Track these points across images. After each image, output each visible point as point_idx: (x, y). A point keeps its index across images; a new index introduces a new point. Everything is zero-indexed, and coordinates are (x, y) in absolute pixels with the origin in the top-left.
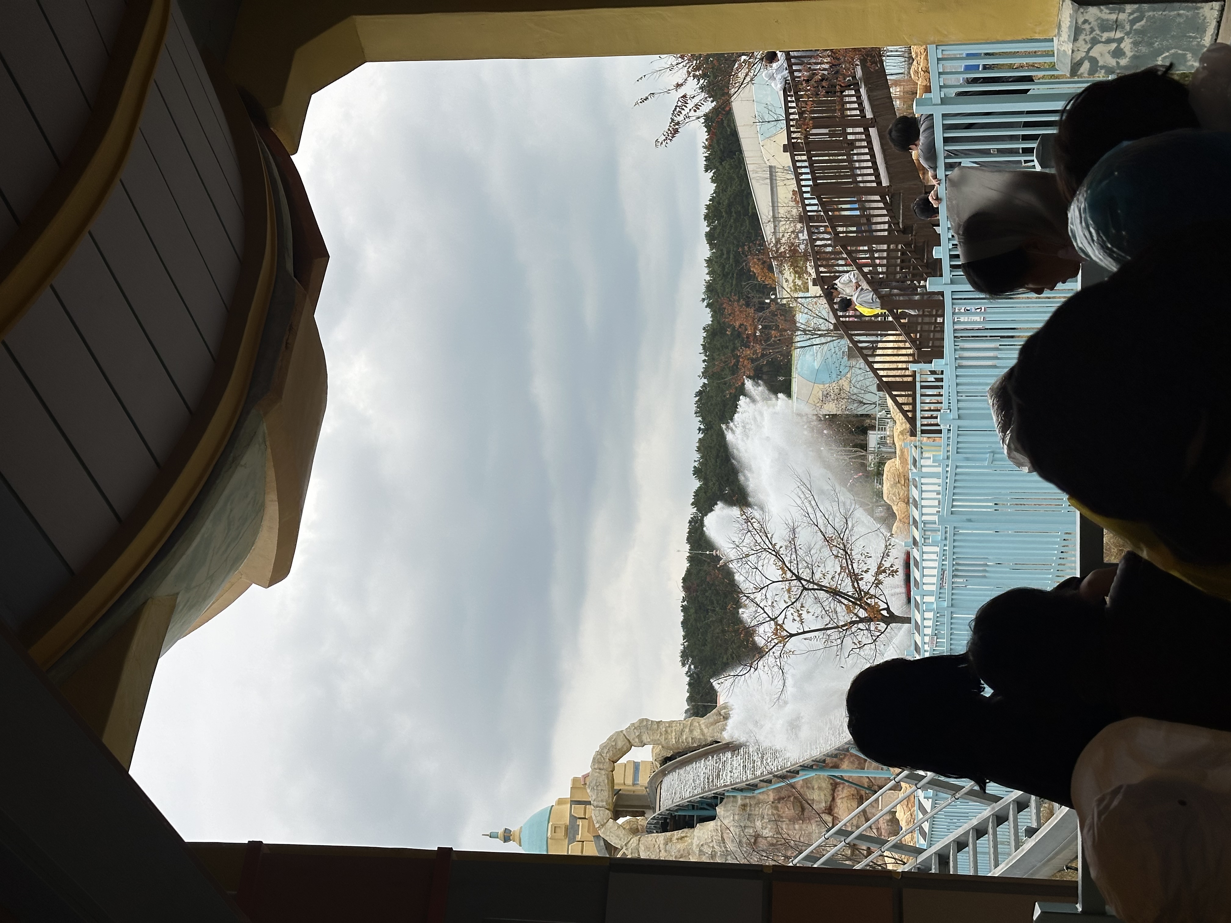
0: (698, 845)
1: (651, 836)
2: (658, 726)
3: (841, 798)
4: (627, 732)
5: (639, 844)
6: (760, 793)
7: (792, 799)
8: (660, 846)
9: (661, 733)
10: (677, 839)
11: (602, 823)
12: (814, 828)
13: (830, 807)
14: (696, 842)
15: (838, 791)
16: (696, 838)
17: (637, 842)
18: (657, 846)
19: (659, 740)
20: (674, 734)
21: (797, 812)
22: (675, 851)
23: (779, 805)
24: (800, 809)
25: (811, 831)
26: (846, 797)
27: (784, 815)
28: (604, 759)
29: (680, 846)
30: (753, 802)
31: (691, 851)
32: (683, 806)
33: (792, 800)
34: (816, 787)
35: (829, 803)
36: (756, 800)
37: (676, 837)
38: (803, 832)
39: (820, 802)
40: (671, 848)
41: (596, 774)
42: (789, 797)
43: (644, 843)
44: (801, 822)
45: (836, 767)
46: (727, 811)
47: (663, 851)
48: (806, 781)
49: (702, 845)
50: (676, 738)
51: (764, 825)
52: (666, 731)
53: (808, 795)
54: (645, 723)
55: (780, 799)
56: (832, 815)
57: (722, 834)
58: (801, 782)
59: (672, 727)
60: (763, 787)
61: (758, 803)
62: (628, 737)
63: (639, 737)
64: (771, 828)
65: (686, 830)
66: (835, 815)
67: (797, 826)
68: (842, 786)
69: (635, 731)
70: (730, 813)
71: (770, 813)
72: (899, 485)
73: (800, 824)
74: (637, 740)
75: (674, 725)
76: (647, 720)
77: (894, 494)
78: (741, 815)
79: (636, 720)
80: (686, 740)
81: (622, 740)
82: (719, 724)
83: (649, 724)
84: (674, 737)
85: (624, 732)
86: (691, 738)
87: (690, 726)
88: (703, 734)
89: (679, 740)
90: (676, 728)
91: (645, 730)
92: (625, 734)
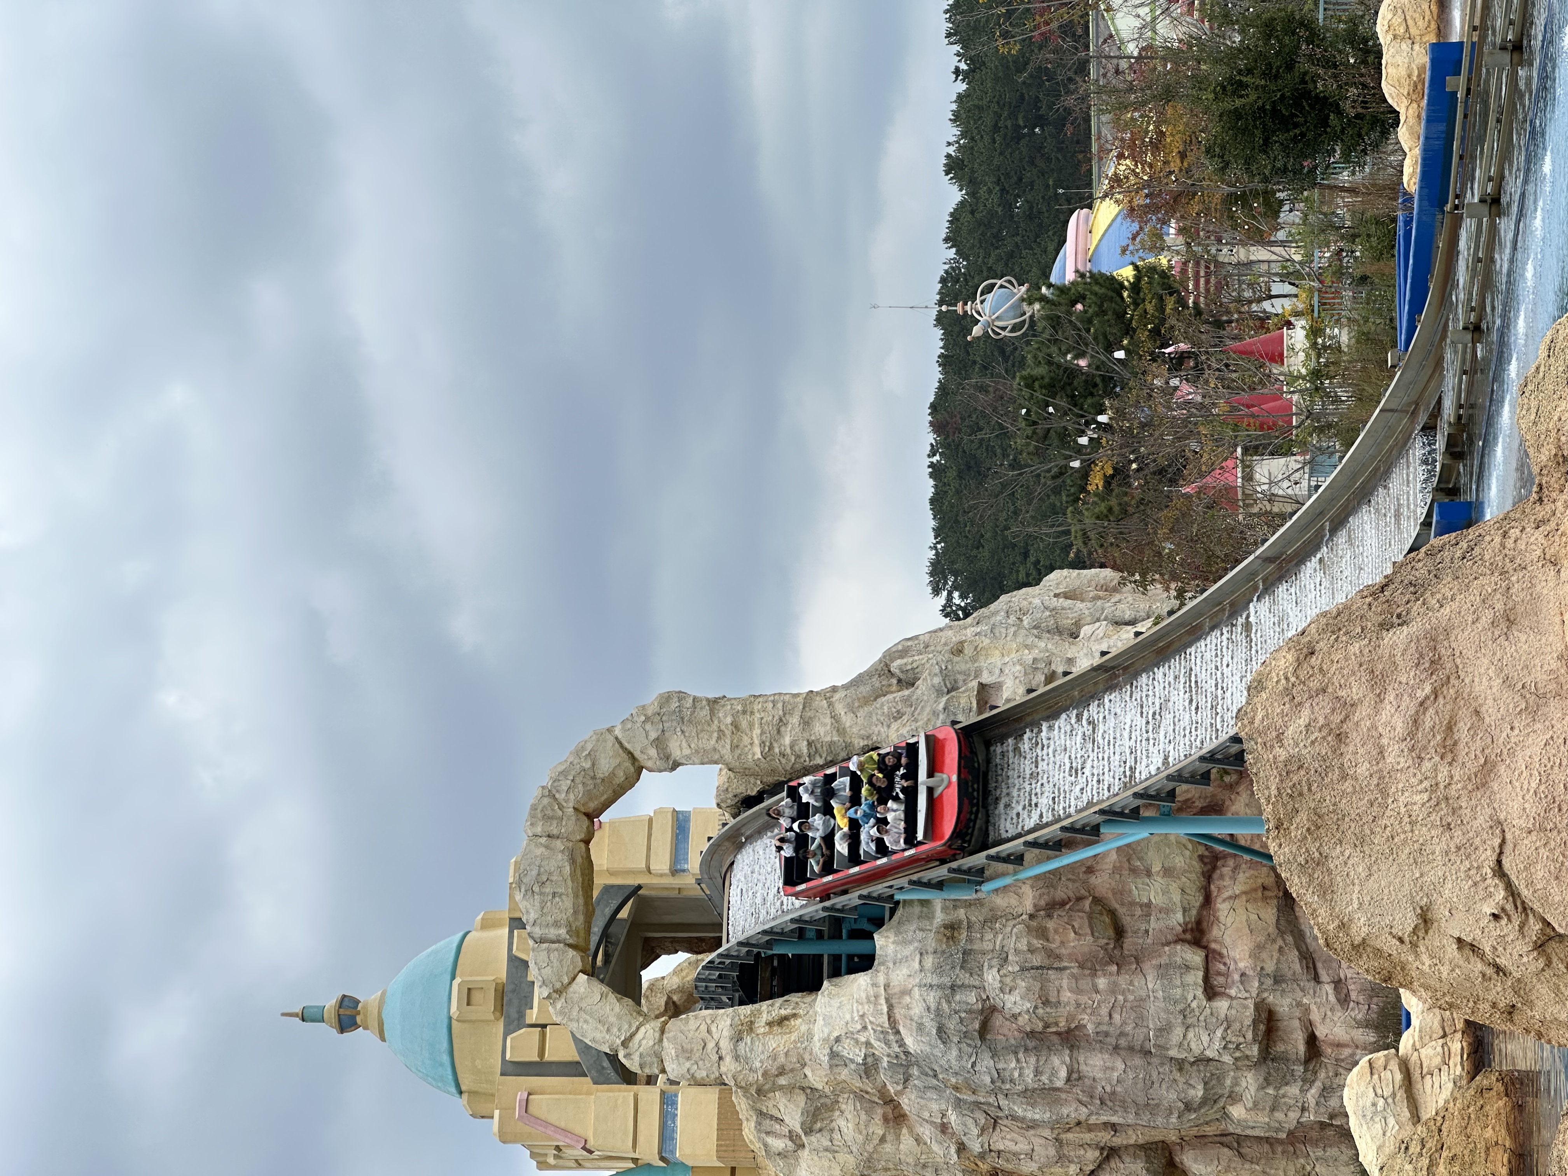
0: (826, 1040)
1: (696, 1017)
2: (712, 712)
3: (1230, 897)
4: (624, 730)
5: (661, 1040)
6: (996, 890)
7: (1087, 904)
8: (721, 1044)
9: (720, 730)
10: (770, 1024)
11: (558, 985)
12: (1150, 986)
13: (1199, 922)
14: (820, 1031)
15: (1222, 877)
16: (820, 1021)
17: (657, 1035)
18: (711, 1045)
19: (715, 749)
20: (757, 731)
21: (1103, 942)
22: (762, 1057)
23: (1050, 925)
24: (1111, 932)
25: (1143, 994)
26: (1245, 893)
27: (1064, 951)
28: (561, 808)
29: (777, 1042)
30: (976, 916)
31: (807, 1057)
32: (782, 933)
33: (1087, 908)
34: (1156, 868)
35: (1194, 912)
36: (985, 910)
37: (765, 1018)
38: (1121, 998)
39: (1167, 911)
40: (752, 1050)
41: (540, 851)
42: (1079, 899)
43: (675, 1038)
44: (1114, 968)
45: (1214, 809)
46: (905, 943)
47: (728, 1059)
48: (1128, 852)
49: (838, 1040)
50: (763, 743)
51: (1008, 980)
52: (736, 726)
53: (1135, 892)
54: (674, 705)
55: (1052, 907)
56: (1205, 947)
57: (890, 1007)
58: (1114, 856)
59: (752, 713)
60: (1003, 875)
61: (990, 921)
62: (626, 745)
63: (659, 743)
64: (1028, 989)
65: (794, 998)
66: (1213, 946)
67: (1102, 982)
68: (1231, 862)
69: (648, 726)
70: (912, 948)
71: (1023, 945)
73: (1111, 974)
74: (653, 752)
75: (757, 707)
76: (681, 696)
78: (943, 952)
79: (650, 699)
80: (791, 747)
81: (611, 754)
82: (883, 699)
83: (688, 705)
84: (757, 742)
85: (618, 732)
86: (805, 743)
87: (804, 708)
88: (841, 731)
89: (771, 748)
90: (763, 715)
91: (675, 724)
92: (620, 737)
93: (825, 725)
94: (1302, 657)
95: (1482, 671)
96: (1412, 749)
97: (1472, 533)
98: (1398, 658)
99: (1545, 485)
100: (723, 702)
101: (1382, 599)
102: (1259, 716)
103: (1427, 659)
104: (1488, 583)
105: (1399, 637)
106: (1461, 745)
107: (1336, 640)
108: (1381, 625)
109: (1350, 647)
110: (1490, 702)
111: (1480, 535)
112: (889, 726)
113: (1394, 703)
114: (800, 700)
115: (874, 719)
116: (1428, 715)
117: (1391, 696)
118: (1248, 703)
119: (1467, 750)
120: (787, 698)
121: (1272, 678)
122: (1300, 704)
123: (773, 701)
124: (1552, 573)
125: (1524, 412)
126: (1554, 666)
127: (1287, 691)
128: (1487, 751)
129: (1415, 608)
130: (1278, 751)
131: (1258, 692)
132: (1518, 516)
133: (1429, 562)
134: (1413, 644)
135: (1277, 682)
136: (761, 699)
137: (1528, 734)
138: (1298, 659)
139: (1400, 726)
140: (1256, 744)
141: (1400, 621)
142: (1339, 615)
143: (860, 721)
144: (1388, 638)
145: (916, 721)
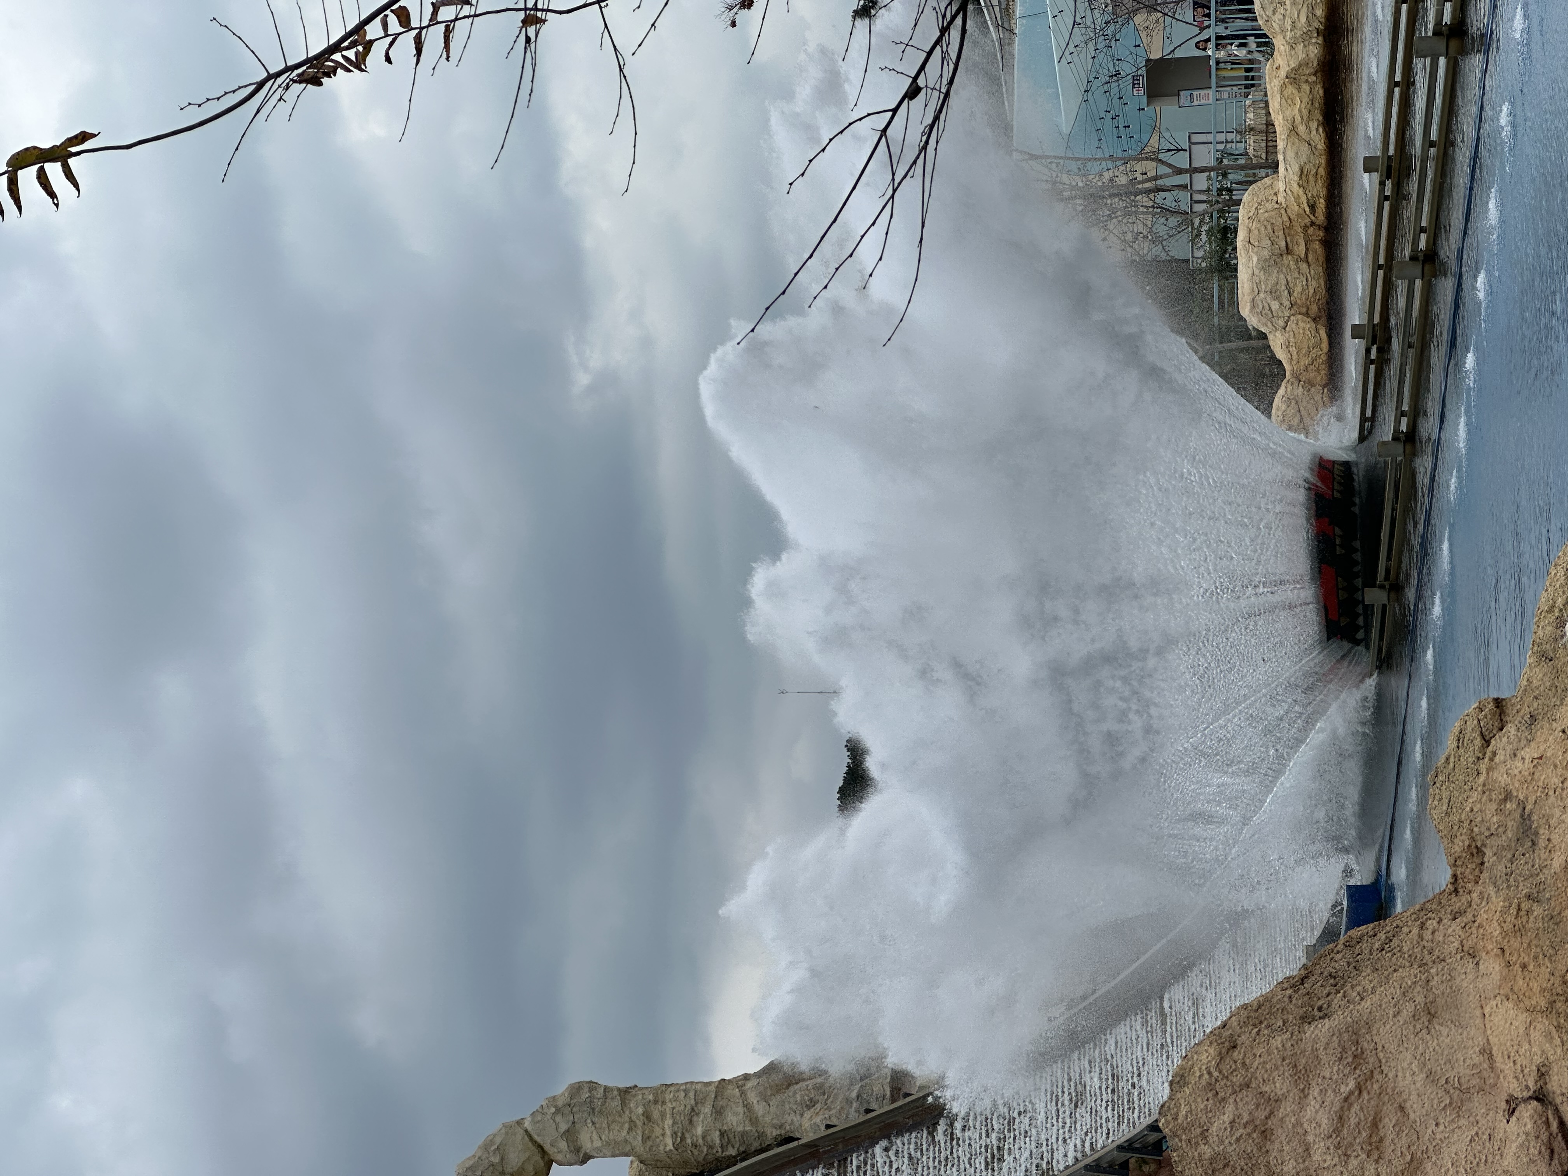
19: (626, 1141)
54: (585, 1095)
72: (1288, 260)
77: (1274, 293)
79: (560, 1089)
80: (704, 1138)
81: (520, 1147)
82: (796, 1087)
83: (599, 1096)
84: (668, 1132)
85: (527, 1124)
86: (718, 1133)
87: (716, 1097)
88: (754, 1120)
89: (683, 1138)
90: (674, 1104)
91: (586, 1115)
92: (529, 1129)
93: (736, 1114)
94: (1224, 1051)
95: (1405, 1065)
96: (1338, 1147)
97: (1389, 924)
98: (1321, 1052)
99: (1459, 876)
100: (634, 1092)
101: (1302, 991)
102: (1183, 1112)
103: (1350, 1053)
104: (1408, 975)
105: (1320, 1031)
106: (1387, 1142)
107: (1258, 1033)
108: (1303, 1018)
109: (1272, 1041)
110: (1414, 1097)
111: (1397, 927)
112: (802, 1115)
113: (1319, 1099)
114: (712, 1088)
115: (787, 1106)
116: (1353, 1110)
117: (1315, 1092)
118: (1171, 1098)
119: (1392, 1147)
120: (699, 1087)
121: (1194, 1073)
122: (1223, 1099)
123: (685, 1091)
124: (1471, 966)
125: (1436, 802)
126: (1477, 1059)
127: (1210, 1087)
128: (1413, 1148)
129: (1336, 1001)
130: (1203, 1148)
131: (1181, 1087)
132: (1434, 906)
133: (1348, 953)
134: (1335, 1038)
135: (1200, 1077)
136: (672, 1089)
137: (1453, 1131)
138: (1220, 1053)
139: (1325, 1122)
140: (1181, 1141)
141: (1321, 1014)
142: (1259, 1007)
143: (773, 1109)
144: (1310, 1031)
145: (829, 1109)
